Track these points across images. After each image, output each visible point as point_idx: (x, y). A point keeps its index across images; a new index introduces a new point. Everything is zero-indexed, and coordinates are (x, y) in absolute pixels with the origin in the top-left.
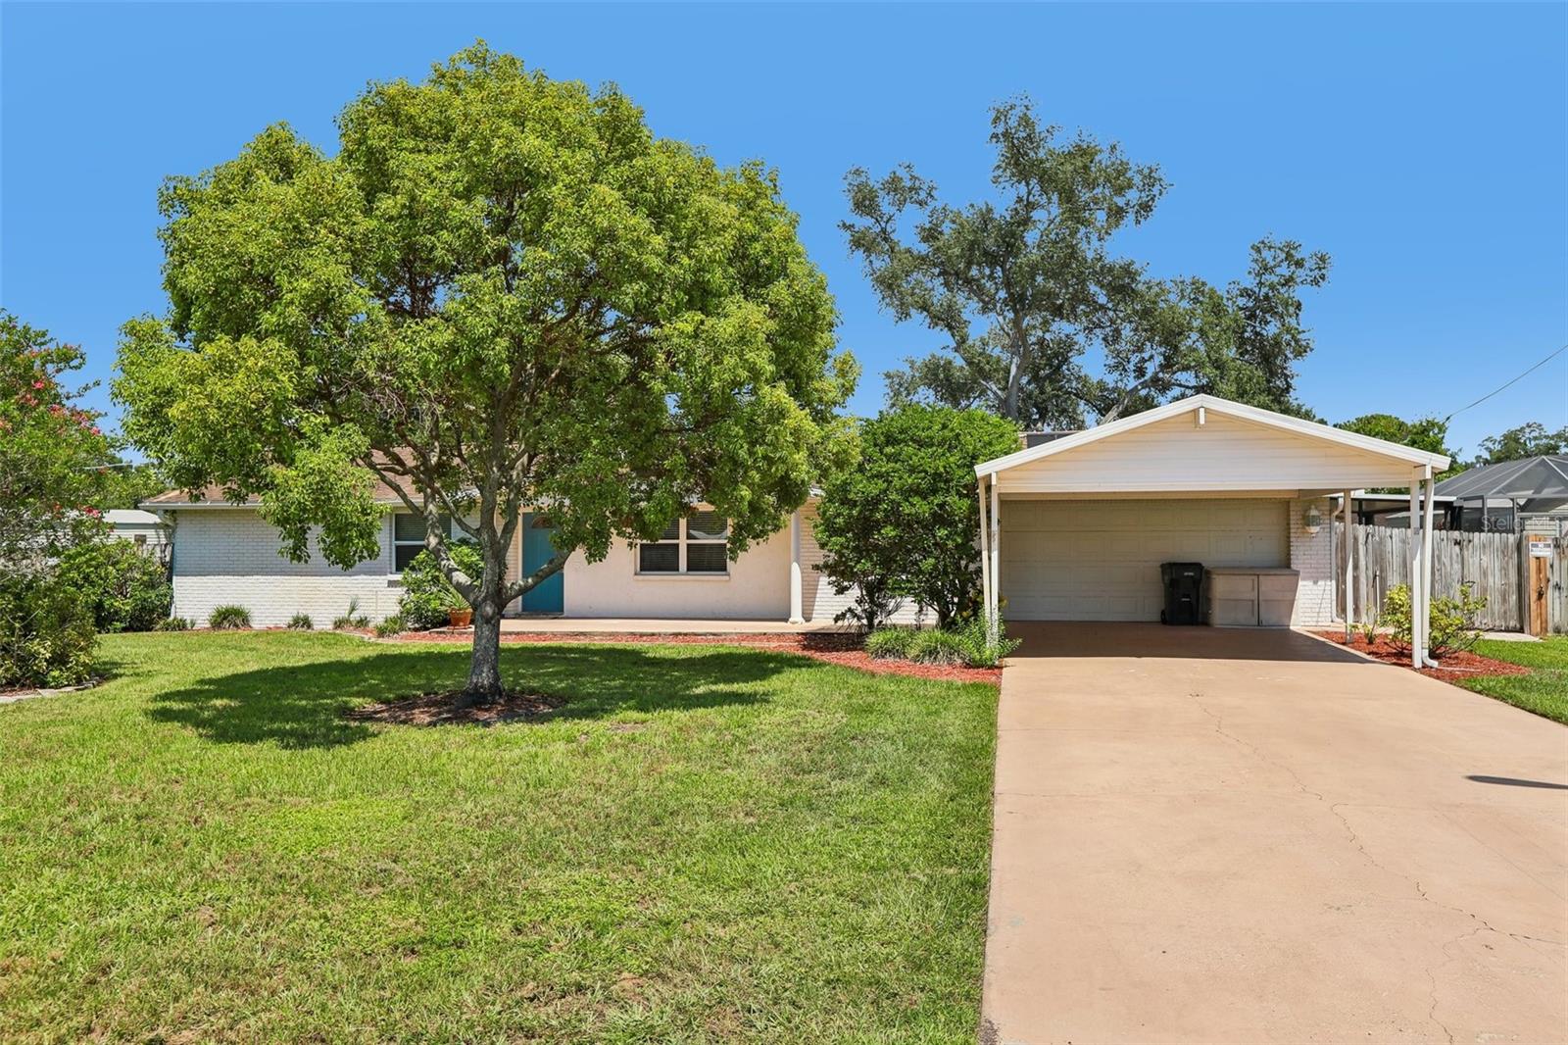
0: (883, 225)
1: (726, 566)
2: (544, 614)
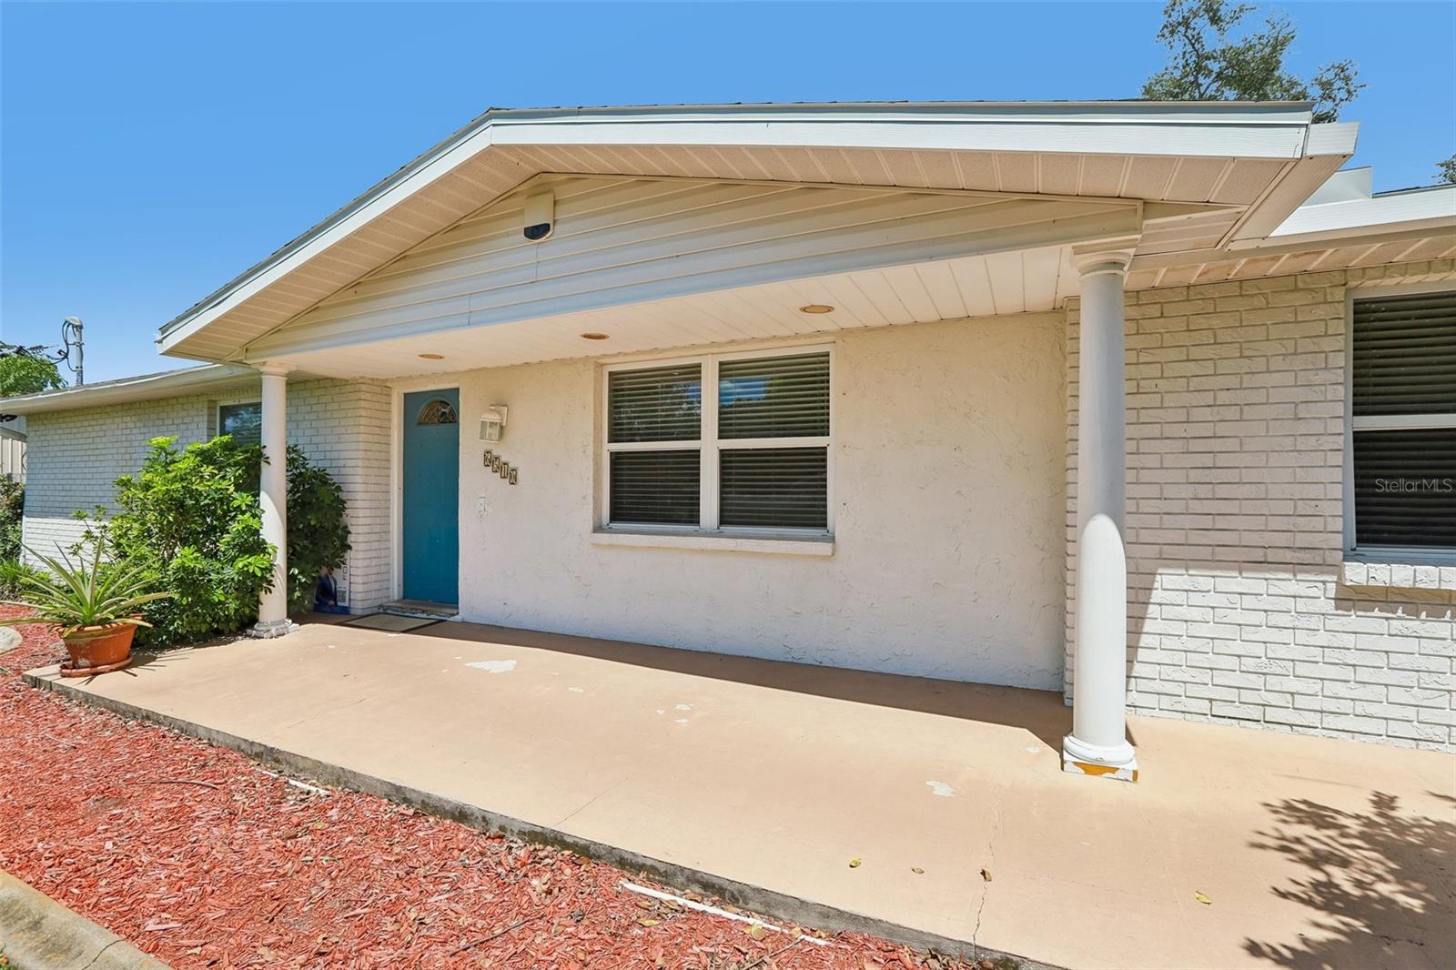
1: (825, 513)
2: (423, 612)
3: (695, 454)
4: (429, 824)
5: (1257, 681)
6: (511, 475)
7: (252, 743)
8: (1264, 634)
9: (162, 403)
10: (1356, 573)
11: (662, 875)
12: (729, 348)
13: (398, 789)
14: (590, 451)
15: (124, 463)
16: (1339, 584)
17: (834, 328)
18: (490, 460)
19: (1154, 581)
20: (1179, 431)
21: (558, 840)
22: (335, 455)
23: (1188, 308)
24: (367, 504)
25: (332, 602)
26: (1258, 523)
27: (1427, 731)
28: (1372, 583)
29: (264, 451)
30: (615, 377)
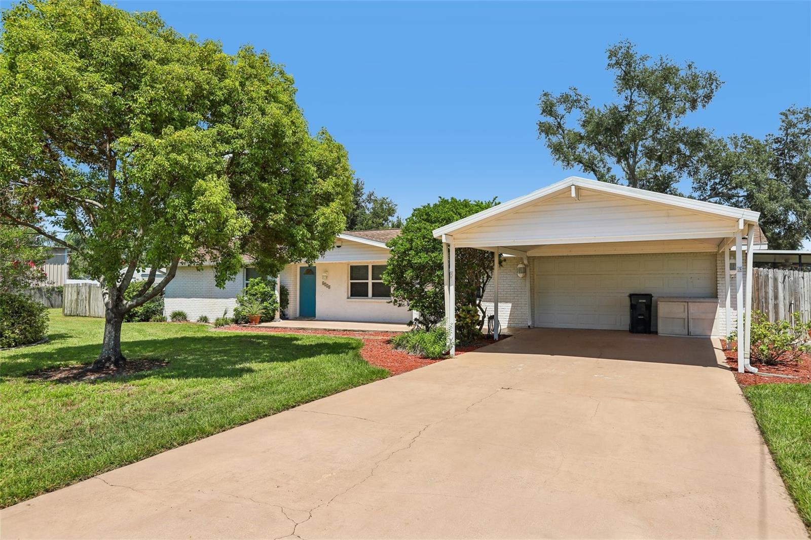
0: (559, 120)
2: (307, 317)
3: (367, 283)
6: (329, 287)
12: (374, 263)
14: (346, 282)
18: (324, 283)
29: (277, 282)
30: (352, 267)
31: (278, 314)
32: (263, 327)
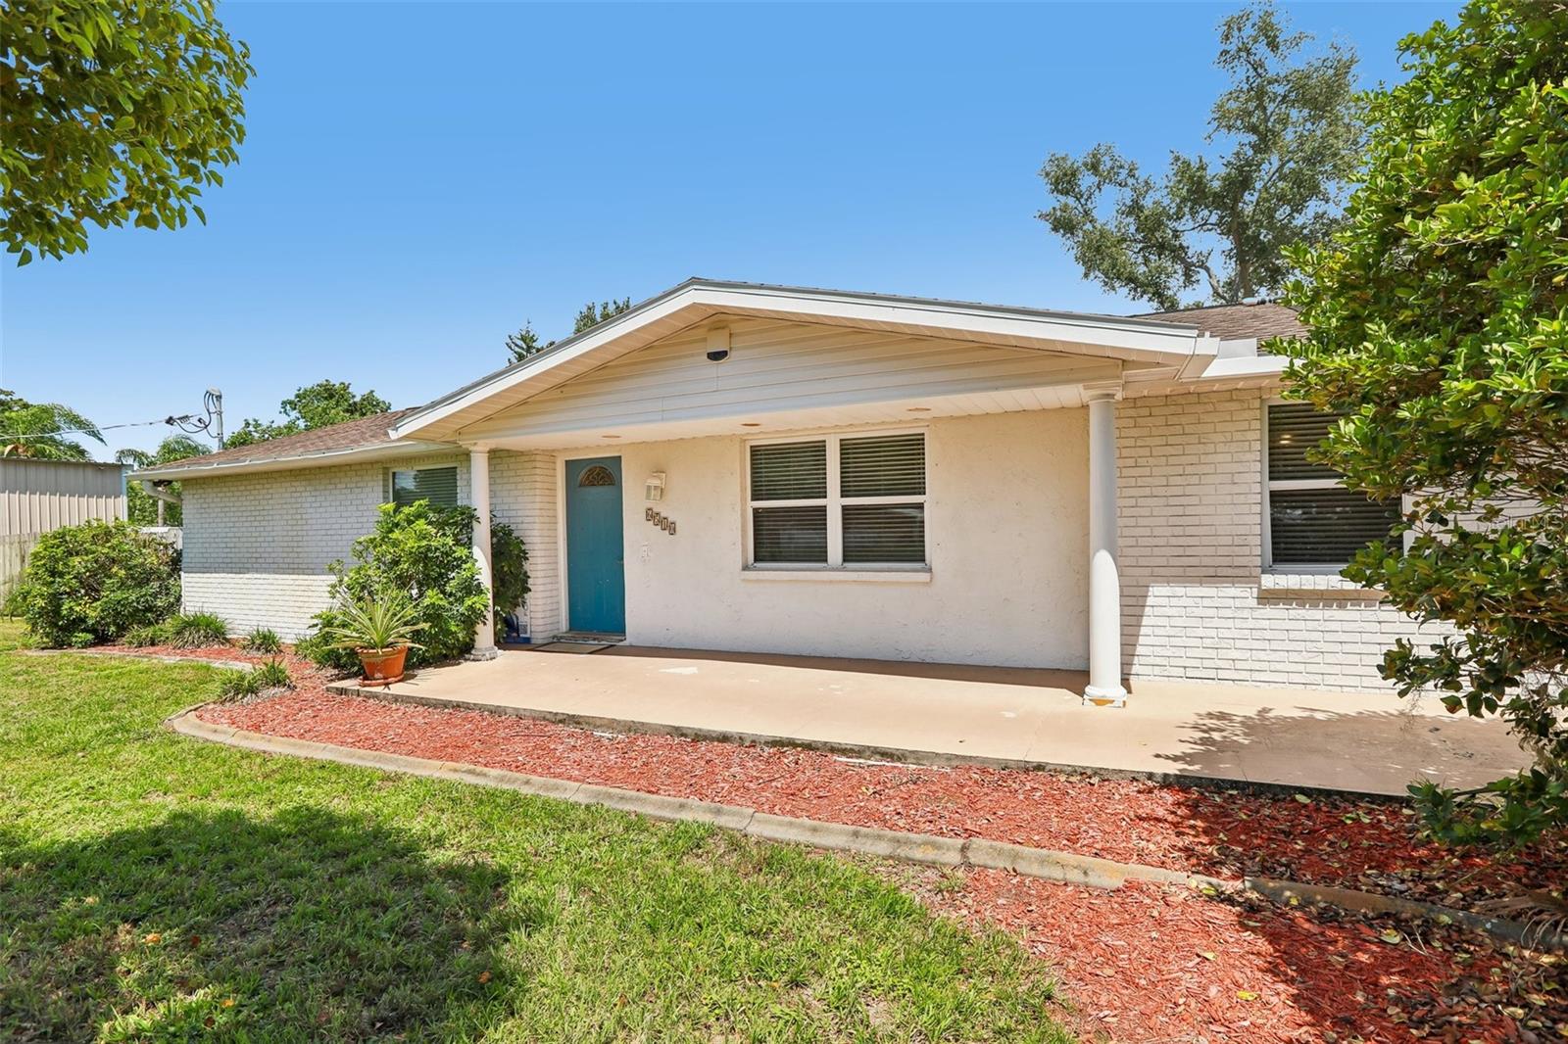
1: (924, 551)
2: (594, 639)
3: (823, 510)
4: (703, 746)
5: (1212, 653)
6: (670, 527)
7: (556, 714)
8: (1216, 622)
9: (333, 470)
10: (1269, 581)
11: (858, 752)
12: (849, 429)
13: (677, 729)
14: (738, 508)
15: (294, 522)
16: (1259, 588)
17: (928, 417)
18: (652, 516)
19: (1148, 591)
20: (1161, 491)
21: (792, 744)
22: (513, 513)
23: (1167, 411)
24: (542, 553)
25: (515, 634)
26: (1211, 551)
27: (1311, 679)
28: (1277, 587)
29: (476, 513)
30: (755, 451)
31: (485, 634)
32: (396, 699)
